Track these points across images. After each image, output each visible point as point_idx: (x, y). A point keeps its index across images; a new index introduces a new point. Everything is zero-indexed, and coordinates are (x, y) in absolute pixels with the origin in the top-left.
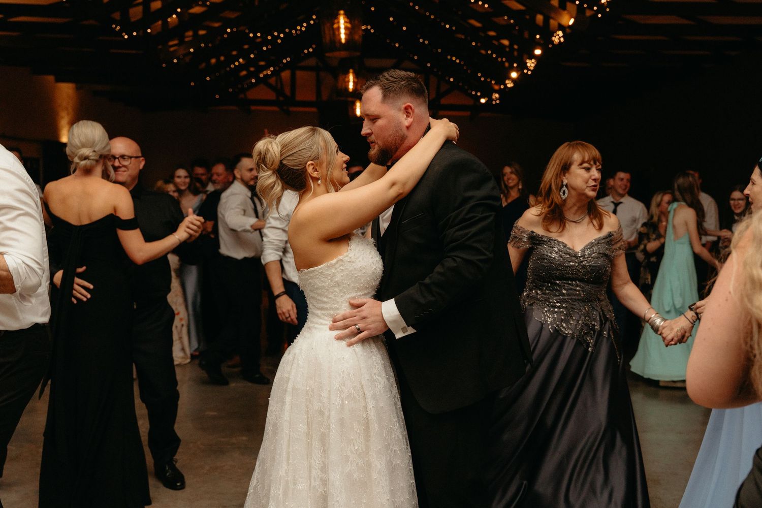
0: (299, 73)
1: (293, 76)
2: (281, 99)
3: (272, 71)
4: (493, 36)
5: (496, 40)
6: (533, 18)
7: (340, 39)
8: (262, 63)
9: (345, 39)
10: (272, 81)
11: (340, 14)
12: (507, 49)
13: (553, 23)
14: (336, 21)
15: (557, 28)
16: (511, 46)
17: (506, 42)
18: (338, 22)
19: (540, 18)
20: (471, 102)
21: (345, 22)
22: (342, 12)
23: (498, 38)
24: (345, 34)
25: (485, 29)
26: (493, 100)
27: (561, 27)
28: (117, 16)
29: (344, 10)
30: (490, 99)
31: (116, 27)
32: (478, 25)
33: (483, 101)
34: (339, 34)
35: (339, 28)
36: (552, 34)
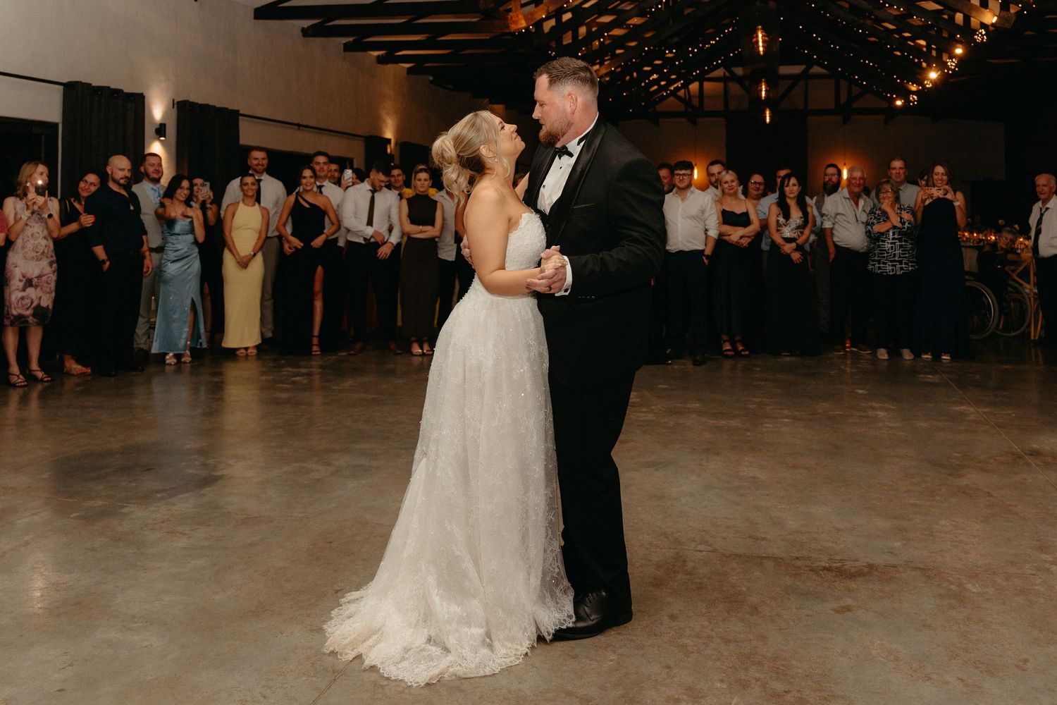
0: (707, 85)
1: (701, 86)
2: (690, 110)
3: (681, 84)
4: (909, 37)
5: (911, 41)
6: (952, 18)
7: (759, 52)
8: (673, 77)
9: (763, 51)
10: (681, 93)
11: (758, 29)
12: (925, 49)
13: (974, 22)
14: (755, 35)
15: (979, 27)
16: (928, 46)
17: (923, 43)
18: (757, 36)
19: (959, 17)
20: (885, 105)
21: (763, 36)
22: (760, 27)
23: (913, 39)
24: (763, 47)
25: (899, 31)
26: (911, 101)
27: (983, 25)
28: (553, 44)
29: (762, 26)
30: (907, 101)
31: (552, 53)
32: (891, 27)
33: (899, 103)
34: (758, 47)
35: (758, 41)
36: (975, 32)
